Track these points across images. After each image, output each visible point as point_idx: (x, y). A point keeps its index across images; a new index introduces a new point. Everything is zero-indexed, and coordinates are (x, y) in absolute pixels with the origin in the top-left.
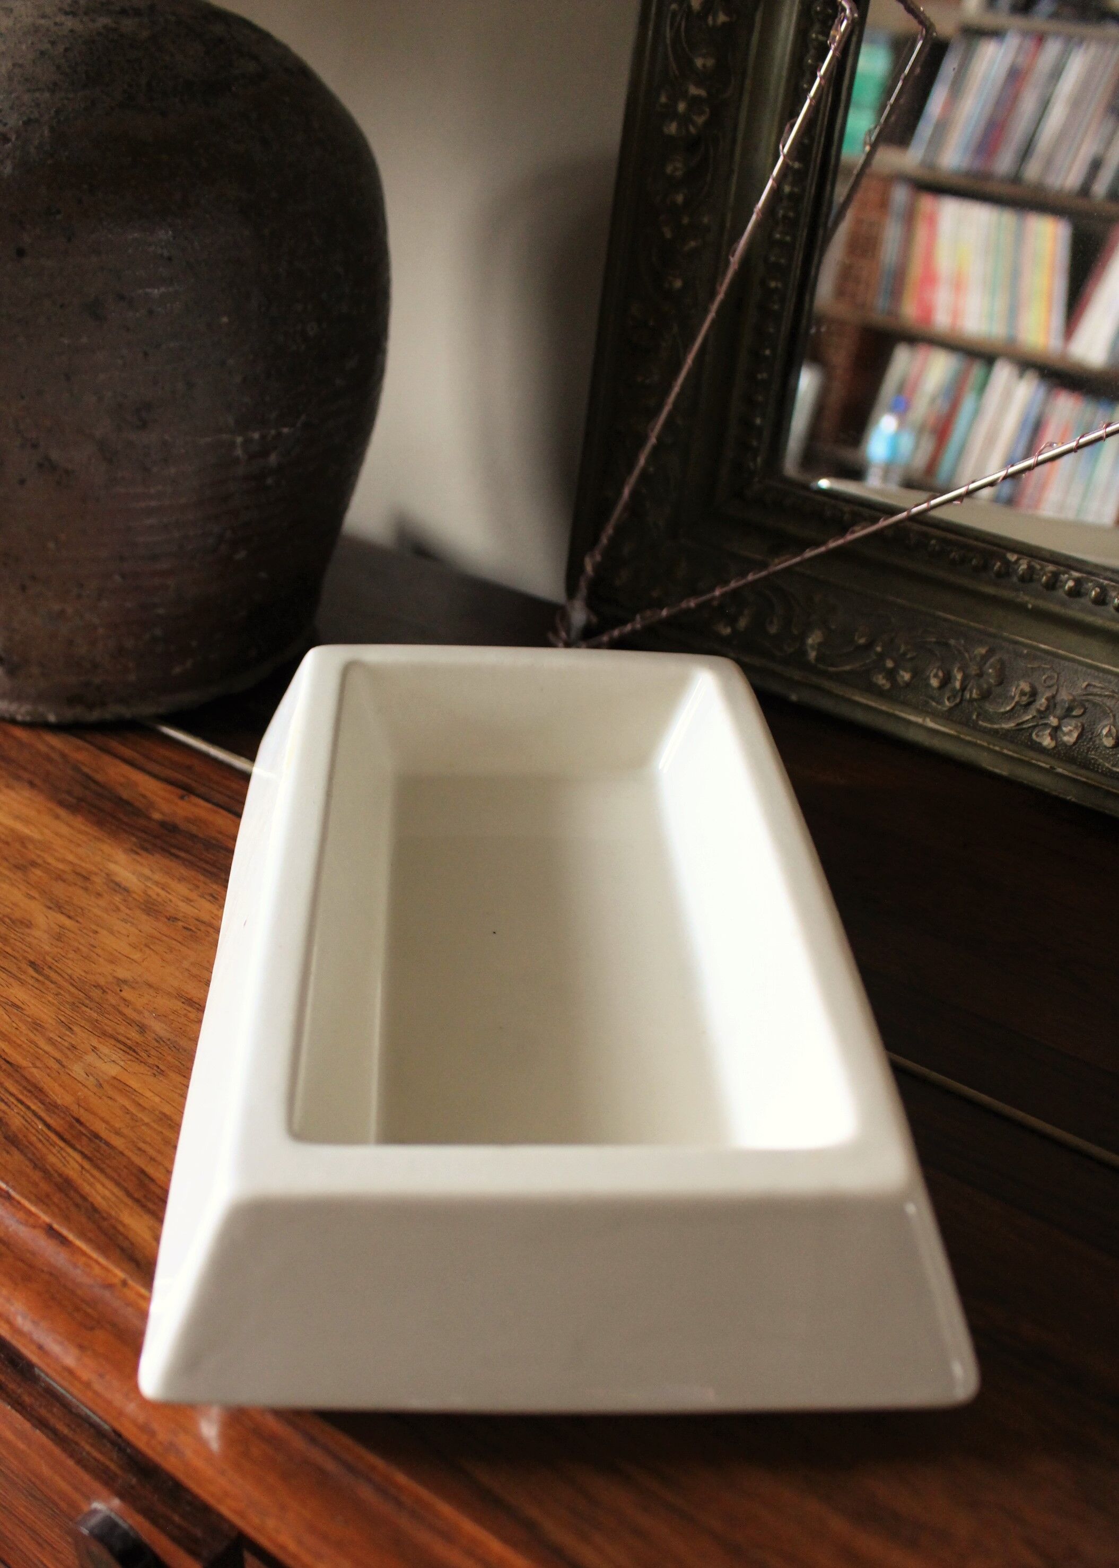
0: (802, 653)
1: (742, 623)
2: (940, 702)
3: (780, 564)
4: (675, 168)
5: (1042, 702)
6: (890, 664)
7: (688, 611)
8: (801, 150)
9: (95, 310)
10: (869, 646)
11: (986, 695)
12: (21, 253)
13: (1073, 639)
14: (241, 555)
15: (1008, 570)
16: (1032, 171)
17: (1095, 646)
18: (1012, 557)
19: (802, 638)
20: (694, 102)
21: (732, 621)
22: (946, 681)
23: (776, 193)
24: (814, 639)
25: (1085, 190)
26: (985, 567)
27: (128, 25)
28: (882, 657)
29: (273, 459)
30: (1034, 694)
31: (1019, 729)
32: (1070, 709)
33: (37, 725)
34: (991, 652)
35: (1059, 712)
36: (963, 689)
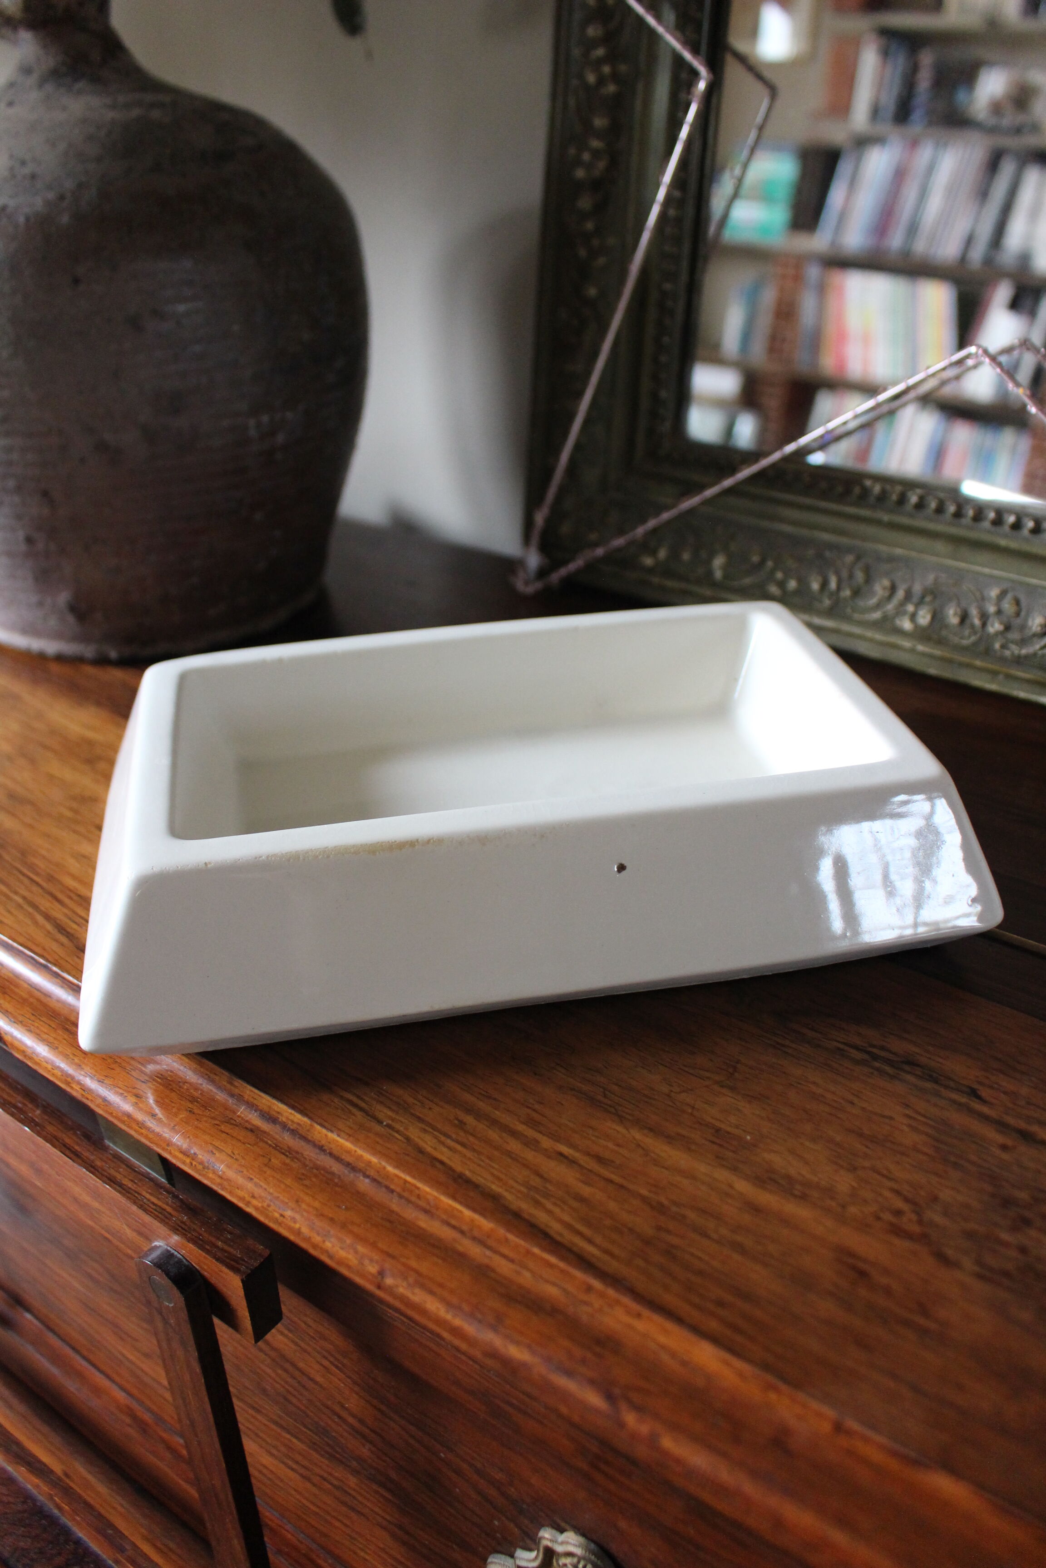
0: (710, 573)
1: (662, 554)
2: (821, 601)
3: (688, 504)
4: (585, 203)
5: (900, 594)
6: (779, 575)
7: (619, 550)
8: (679, 181)
9: (135, 324)
10: (763, 562)
11: (857, 593)
12: (76, 281)
13: (921, 542)
14: (258, 516)
15: (865, 493)
16: (920, 247)
17: (940, 546)
18: (868, 483)
19: (709, 561)
20: (596, 154)
21: (653, 553)
22: (824, 585)
23: (662, 216)
24: (718, 562)
25: (963, 259)
26: (848, 491)
27: (156, 114)
28: (772, 572)
29: (280, 438)
30: (893, 589)
31: (885, 618)
32: (923, 597)
33: (102, 661)
34: (858, 558)
35: (915, 599)
36: (839, 588)
